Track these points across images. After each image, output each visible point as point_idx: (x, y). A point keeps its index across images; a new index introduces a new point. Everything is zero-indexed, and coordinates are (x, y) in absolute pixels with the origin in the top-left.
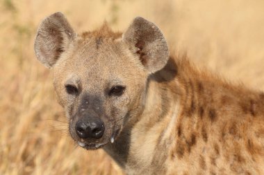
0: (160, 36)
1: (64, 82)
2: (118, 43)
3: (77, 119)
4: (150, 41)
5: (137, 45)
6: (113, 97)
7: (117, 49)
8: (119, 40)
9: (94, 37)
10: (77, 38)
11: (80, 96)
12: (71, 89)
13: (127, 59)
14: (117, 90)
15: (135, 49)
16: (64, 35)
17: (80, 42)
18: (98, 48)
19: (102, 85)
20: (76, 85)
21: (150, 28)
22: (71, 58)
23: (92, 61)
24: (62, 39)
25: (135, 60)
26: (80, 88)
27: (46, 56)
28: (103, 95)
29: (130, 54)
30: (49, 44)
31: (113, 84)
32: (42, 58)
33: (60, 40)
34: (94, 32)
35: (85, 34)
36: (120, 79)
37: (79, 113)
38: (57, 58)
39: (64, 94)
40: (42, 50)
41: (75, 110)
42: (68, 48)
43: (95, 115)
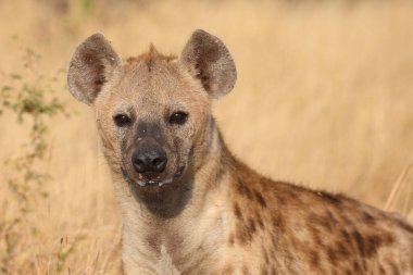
0: (225, 51)
1: (111, 114)
2: (175, 65)
3: (133, 150)
4: (214, 61)
5: (197, 66)
6: (175, 126)
7: (174, 71)
8: (175, 61)
9: (142, 62)
10: (123, 63)
11: (134, 126)
12: (121, 120)
14: (179, 118)
15: (196, 72)
16: (105, 62)
17: (126, 67)
18: (150, 70)
19: (161, 112)
20: (128, 114)
21: (213, 42)
22: (117, 86)
23: (146, 85)
24: (103, 67)
26: (133, 116)
27: (84, 92)
28: (162, 122)
29: (189, 76)
30: (86, 76)
31: (174, 109)
32: (78, 94)
33: (100, 68)
34: (142, 57)
35: (131, 60)
36: (182, 104)
37: (136, 143)
38: (97, 91)
39: (112, 128)
40: (77, 84)
41: (129, 143)
42: (111, 75)
43: (155, 143)
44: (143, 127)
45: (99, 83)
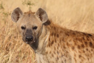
0: (46, 13)
1: (21, 26)
2: (35, 15)
3: (25, 36)
4: (43, 14)
5: (39, 16)
6: (35, 30)
7: (34, 17)
8: (35, 14)
9: (28, 14)
10: (23, 14)
11: (26, 30)
12: (23, 28)
13: (37, 19)
14: (35, 28)
15: (39, 17)
16: (20, 13)
17: (24, 15)
18: (29, 16)
19: (31, 27)
20: (24, 27)
21: (43, 11)
22: (22, 20)
23: (28, 20)
24: (19, 14)
25: (39, 19)
26: (25, 27)
27: (15, 20)
28: (32, 29)
29: (38, 18)
30: (16, 16)
31: (34, 26)
32: (14, 20)
33: (19, 15)
34: (28, 12)
35: (25, 13)
36: (36, 25)
37: (26, 34)
38: (18, 20)
39: (21, 29)
40: (14, 18)
41: (24, 34)
42: (21, 17)
43: (30, 34)
44: (28, 30)
45: (18, 18)
